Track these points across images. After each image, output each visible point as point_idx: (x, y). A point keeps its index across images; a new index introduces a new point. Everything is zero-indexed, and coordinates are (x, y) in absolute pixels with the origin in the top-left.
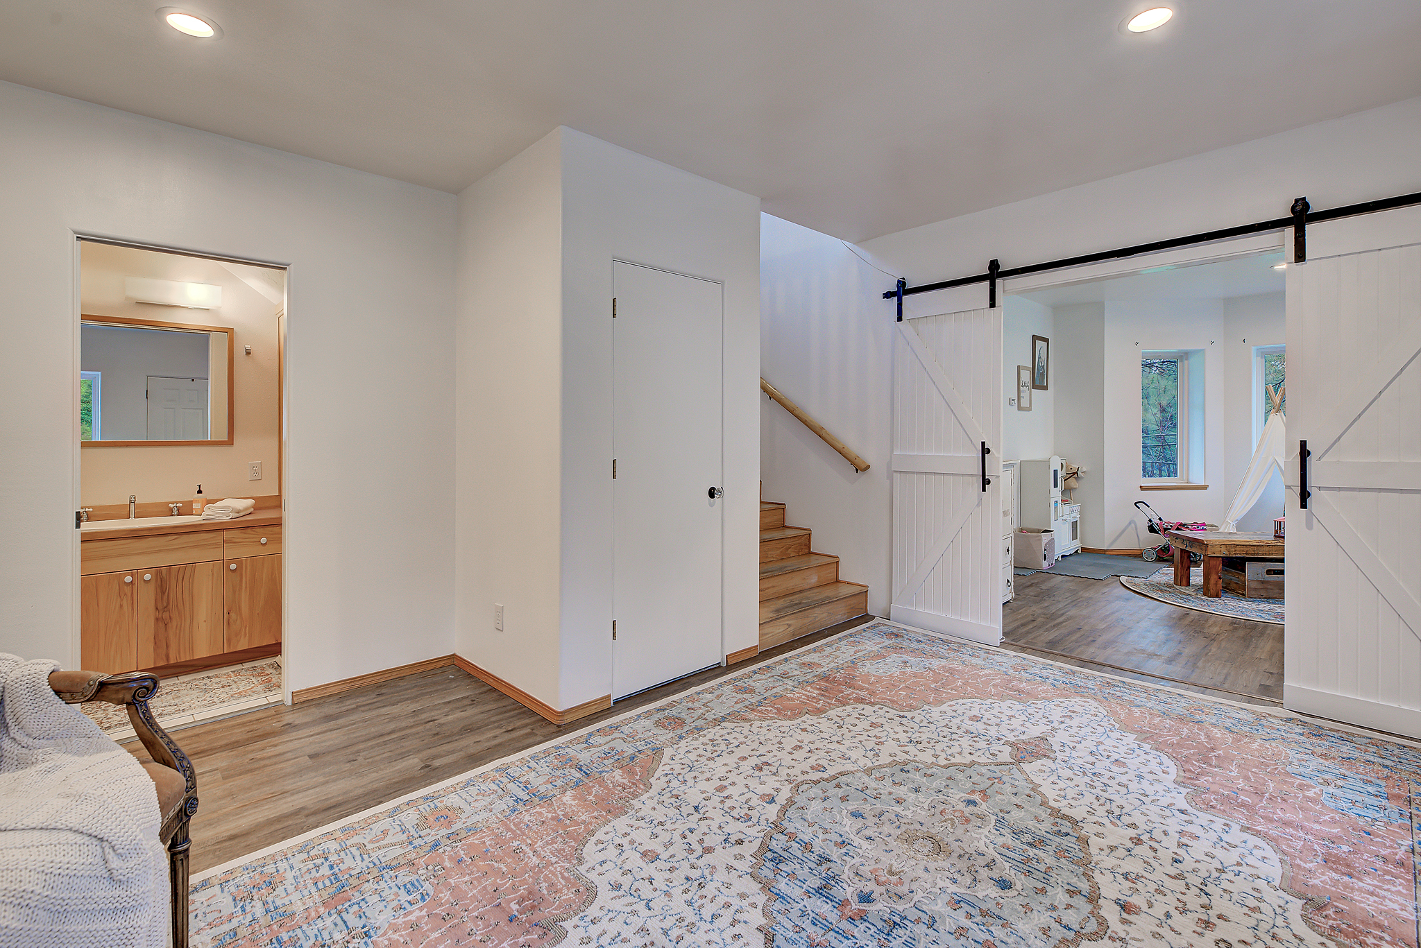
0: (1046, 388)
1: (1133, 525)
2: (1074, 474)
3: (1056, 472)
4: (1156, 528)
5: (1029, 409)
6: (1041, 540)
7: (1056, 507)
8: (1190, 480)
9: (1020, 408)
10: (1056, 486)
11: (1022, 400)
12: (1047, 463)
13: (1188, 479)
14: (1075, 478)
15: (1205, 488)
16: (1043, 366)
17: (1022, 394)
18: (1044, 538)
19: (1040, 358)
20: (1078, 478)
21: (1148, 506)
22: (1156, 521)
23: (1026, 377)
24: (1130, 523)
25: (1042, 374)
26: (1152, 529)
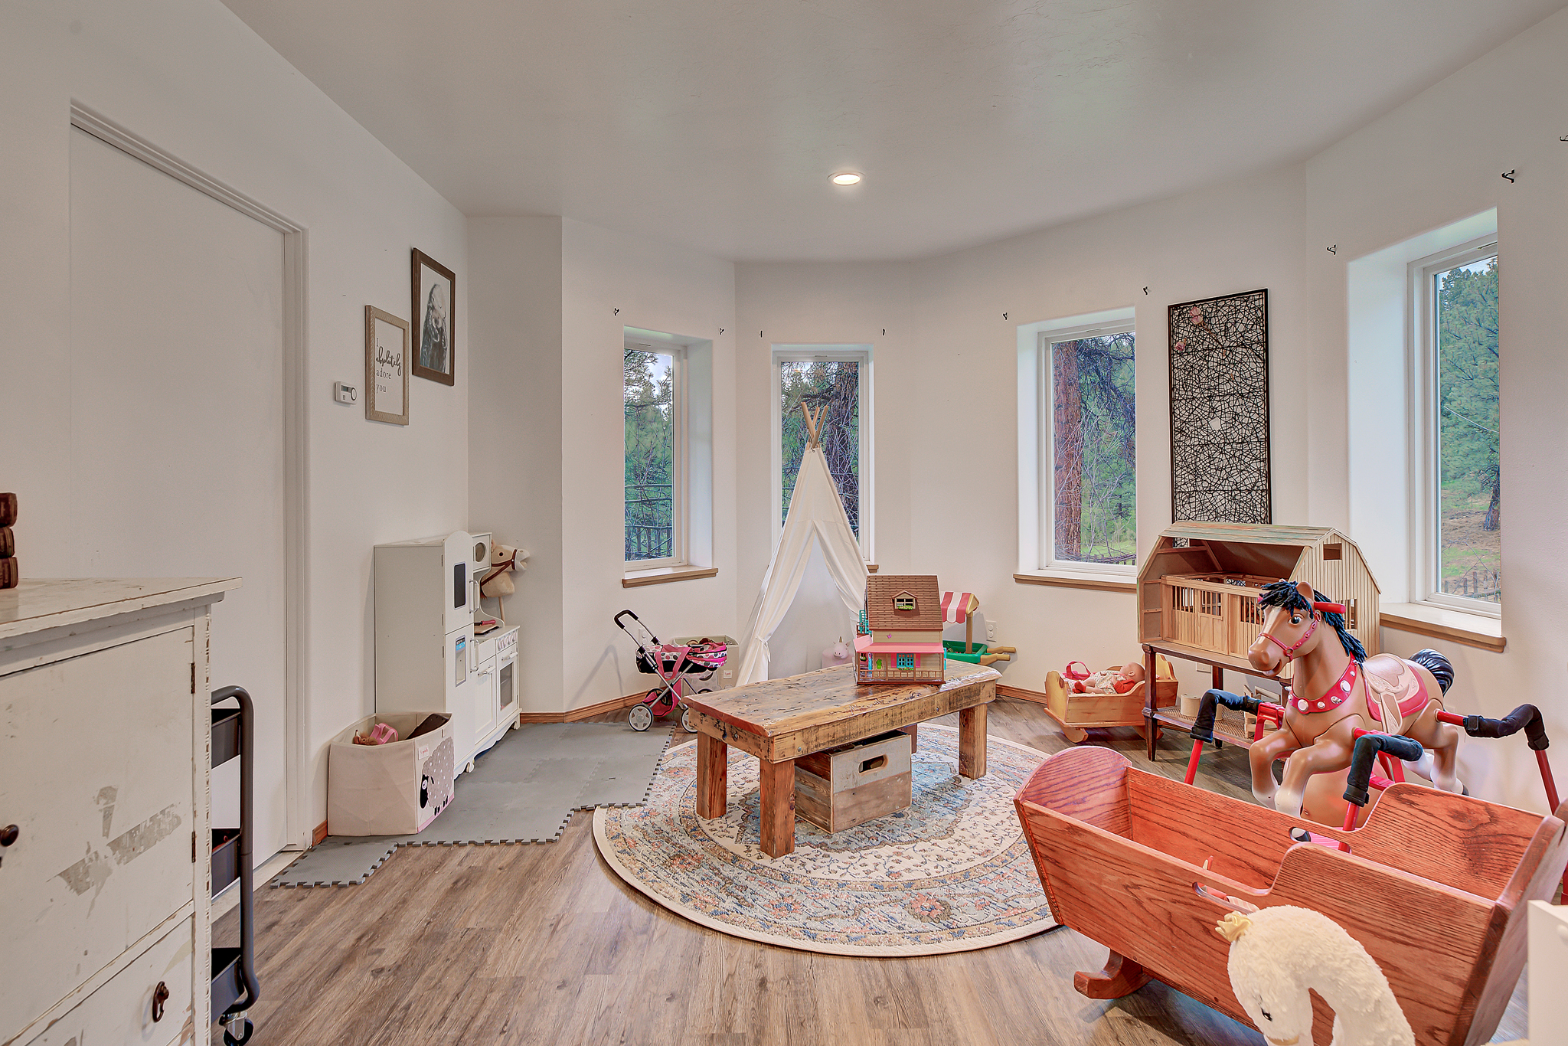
0: (449, 380)
1: (611, 655)
2: (507, 565)
3: (460, 570)
4: (651, 663)
5: (402, 420)
6: (411, 756)
7: (460, 654)
8: (692, 561)
9: (371, 414)
10: (460, 600)
11: (379, 396)
12: (437, 550)
13: (688, 560)
14: (510, 573)
15: (712, 573)
16: (441, 331)
17: (379, 381)
18: (421, 749)
19: (430, 308)
20: (514, 573)
21: (636, 618)
22: (650, 648)
23: (392, 341)
24: (606, 653)
25: (439, 347)
26: (644, 666)
